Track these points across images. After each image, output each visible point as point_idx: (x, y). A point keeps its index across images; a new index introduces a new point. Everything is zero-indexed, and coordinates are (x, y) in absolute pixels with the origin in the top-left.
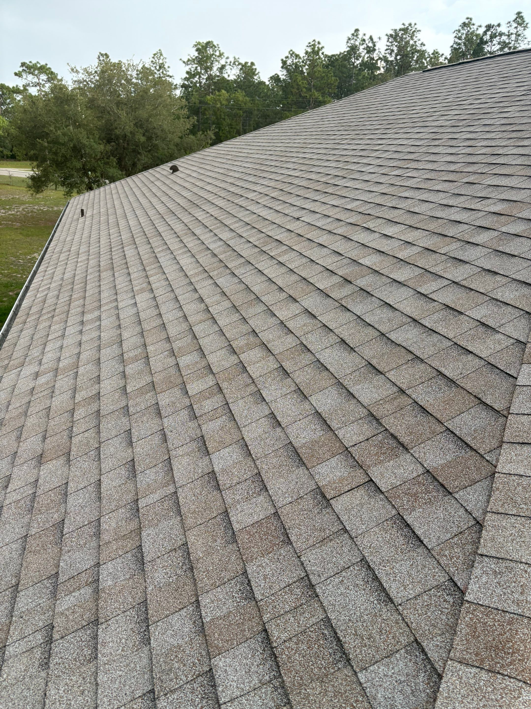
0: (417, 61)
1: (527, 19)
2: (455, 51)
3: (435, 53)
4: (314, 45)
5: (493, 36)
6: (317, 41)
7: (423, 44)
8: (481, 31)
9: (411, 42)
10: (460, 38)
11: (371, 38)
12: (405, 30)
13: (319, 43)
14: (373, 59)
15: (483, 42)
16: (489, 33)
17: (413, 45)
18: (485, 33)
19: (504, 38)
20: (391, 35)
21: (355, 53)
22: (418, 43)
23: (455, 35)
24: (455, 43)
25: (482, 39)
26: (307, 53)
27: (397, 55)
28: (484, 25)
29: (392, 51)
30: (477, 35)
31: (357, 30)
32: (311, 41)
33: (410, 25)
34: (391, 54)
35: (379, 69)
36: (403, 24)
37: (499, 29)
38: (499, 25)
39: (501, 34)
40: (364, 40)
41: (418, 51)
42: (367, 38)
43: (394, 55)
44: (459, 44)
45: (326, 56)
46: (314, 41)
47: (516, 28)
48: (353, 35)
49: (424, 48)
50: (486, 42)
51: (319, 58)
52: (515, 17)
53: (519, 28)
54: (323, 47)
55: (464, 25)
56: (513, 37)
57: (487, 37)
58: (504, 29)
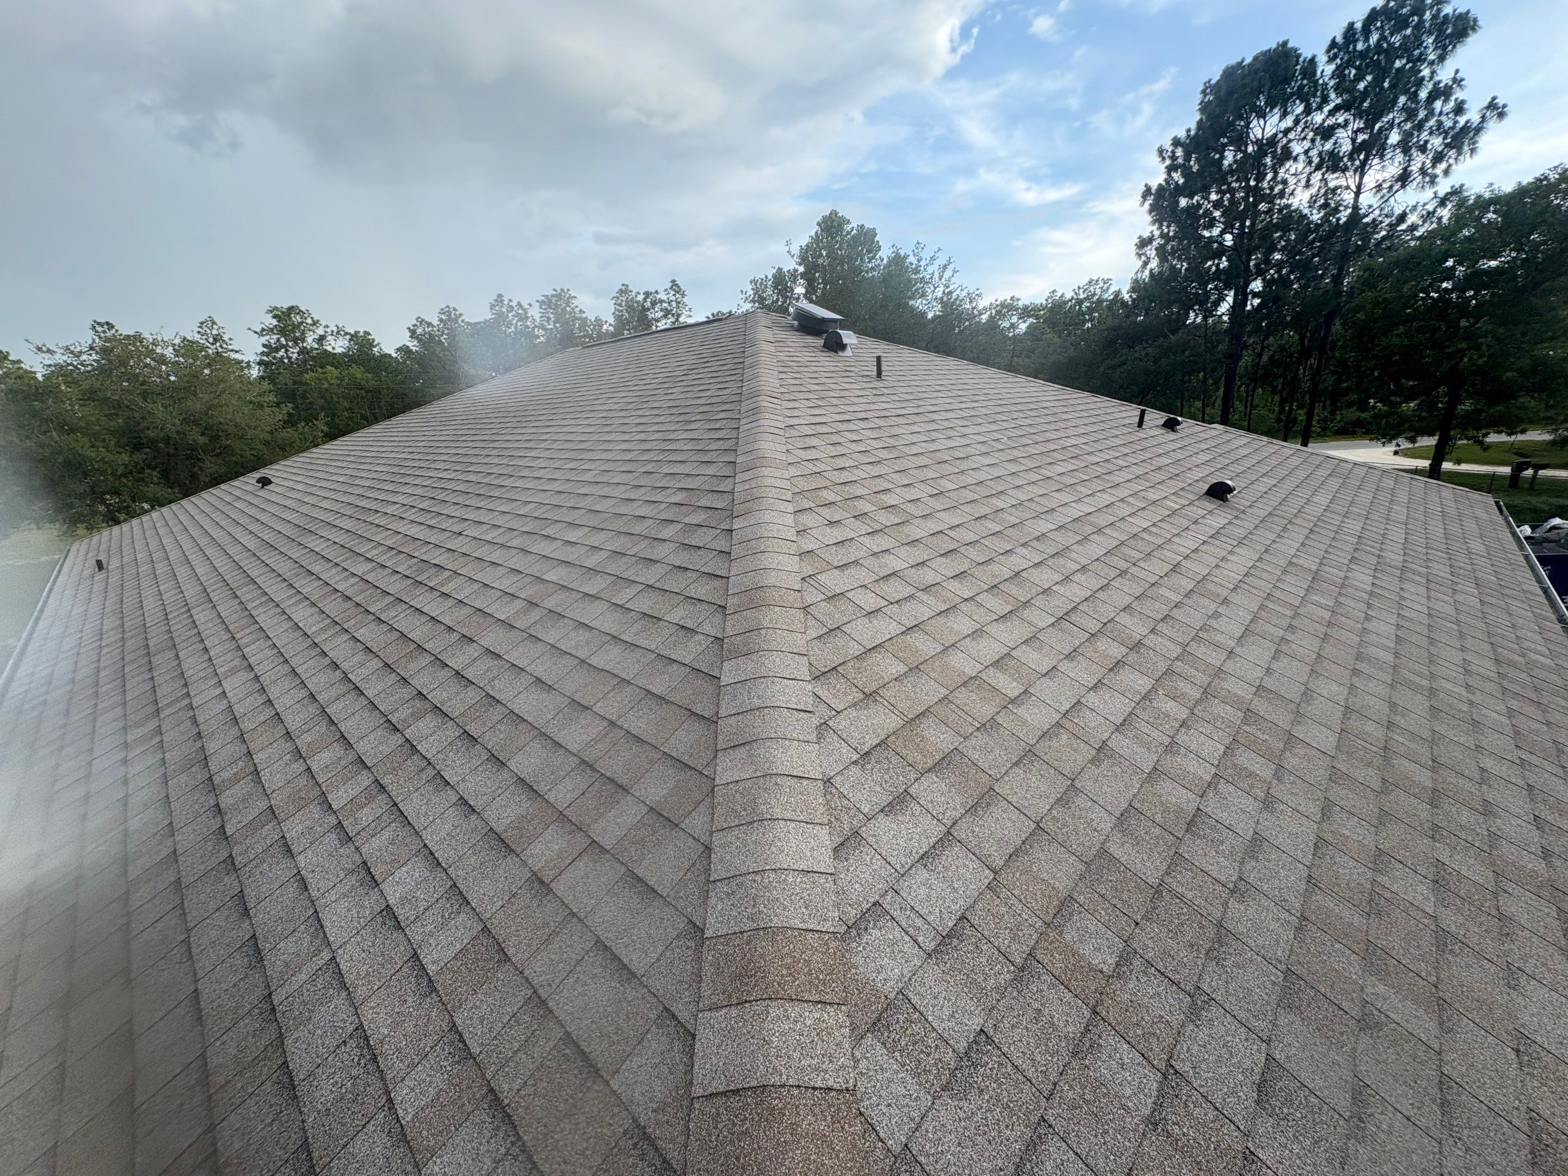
0: (580, 329)
1: (683, 288)
2: (619, 318)
3: (598, 320)
4: (448, 311)
5: (654, 304)
6: (451, 306)
7: (581, 311)
8: (640, 298)
9: (568, 309)
10: (620, 305)
11: (519, 304)
12: (559, 296)
13: (455, 309)
14: (527, 327)
15: (645, 310)
16: (649, 300)
17: (570, 313)
18: (645, 300)
19: (665, 305)
20: (543, 302)
21: (504, 321)
22: (577, 310)
23: (613, 302)
24: (616, 310)
25: (643, 306)
26: (441, 320)
27: (555, 323)
28: (642, 292)
29: (549, 318)
30: (638, 302)
31: (500, 296)
32: (444, 306)
33: (562, 290)
34: (548, 322)
35: (538, 337)
36: (555, 290)
37: (658, 296)
38: (657, 292)
39: (661, 301)
40: (512, 307)
41: (579, 319)
42: (514, 304)
43: (551, 323)
44: (621, 311)
45: (468, 324)
46: (448, 307)
47: (674, 295)
48: (496, 300)
49: (584, 315)
50: (648, 310)
51: (460, 326)
52: (670, 284)
53: (677, 296)
54: (461, 315)
55: (621, 292)
56: (674, 304)
57: (648, 304)
58: (662, 296)
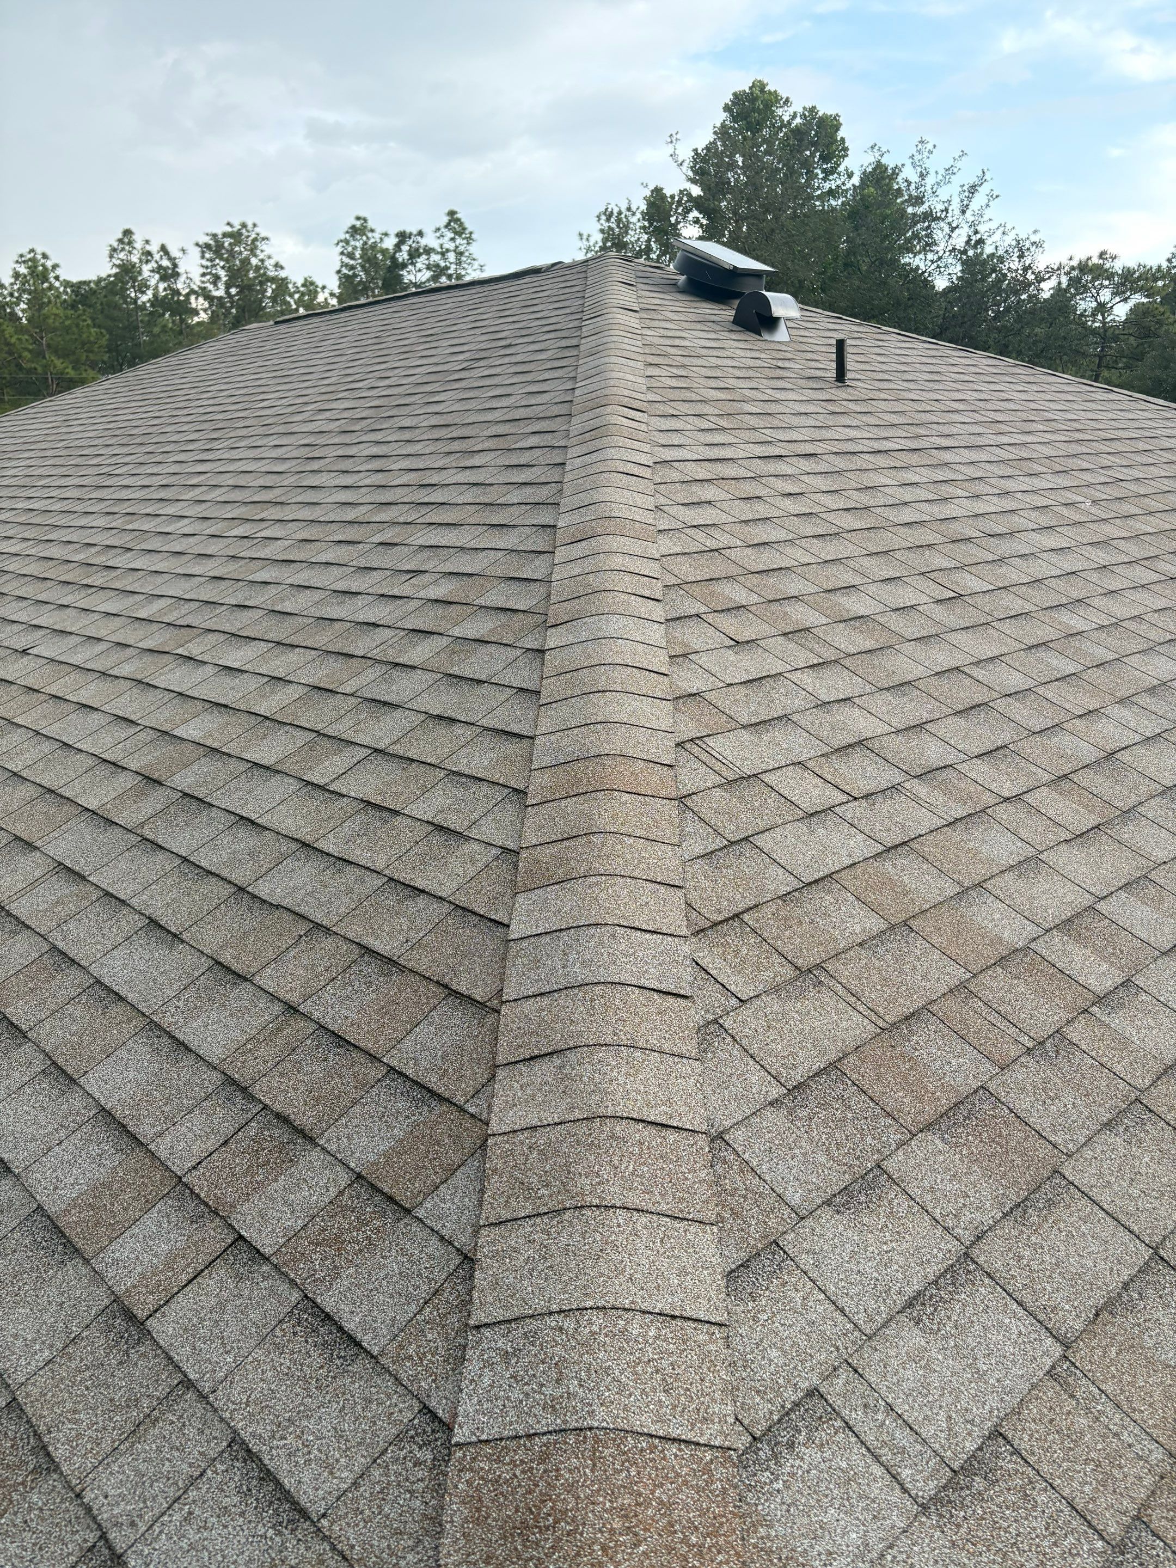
0: (274, 299)
1: (469, 226)
2: (347, 281)
3: (308, 283)
4: (33, 260)
5: (414, 254)
6: (39, 250)
7: (278, 266)
8: (390, 243)
9: (254, 261)
10: (351, 256)
11: (163, 249)
12: (236, 236)
13: (45, 256)
14: (178, 292)
15: (397, 266)
16: (405, 248)
17: (258, 268)
18: (398, 247)
19: (435, 258)
20: (208, 246)
21: (134, 280)
22: (269, 264)
23: (339, 249)
24: (344, 265)
25: (393, 258)
26: (17, 275)
27: (228, 286)
28: (393, 231)
29: (217, 278)
30: (384, 251)
31: (127, 233)
32: (25, 251)
33: (244, 225)
34: (215, 283)
35: (195, 312)
36: (228, 224)
37: (423, 242)
38: (420, 234)
39: (428, 251)
40: (149, 253)
41: (273, 280)
42: (154, 248)
43: (221, 286)
44: (352, 268)
45: (67, 284)
46: (32, 251)
47: (453, 239)
48: (120, 241)
49: (283, 274)
50: (404, 266)
51: (51, 287)
52: (446, 219)
53: (459, 241)
54: (55, 267)
55: (355, 231)
56: (452, 256)
57: (403, 256)
58: (430, 240)
